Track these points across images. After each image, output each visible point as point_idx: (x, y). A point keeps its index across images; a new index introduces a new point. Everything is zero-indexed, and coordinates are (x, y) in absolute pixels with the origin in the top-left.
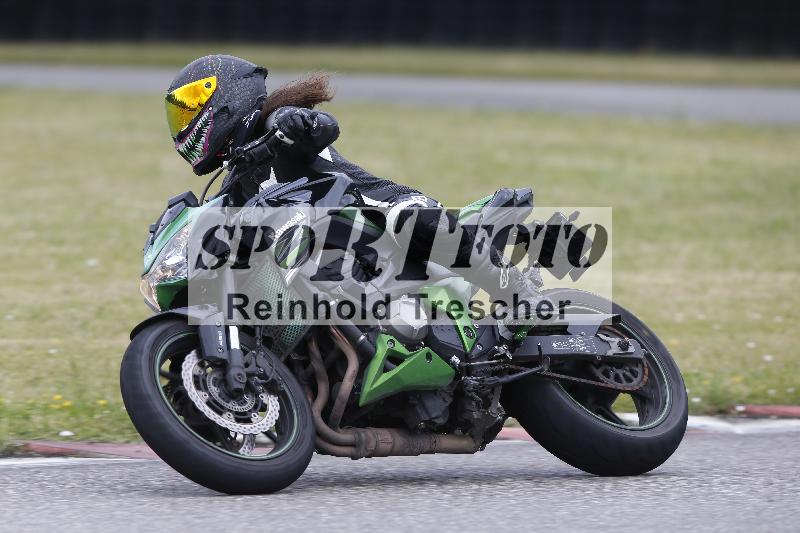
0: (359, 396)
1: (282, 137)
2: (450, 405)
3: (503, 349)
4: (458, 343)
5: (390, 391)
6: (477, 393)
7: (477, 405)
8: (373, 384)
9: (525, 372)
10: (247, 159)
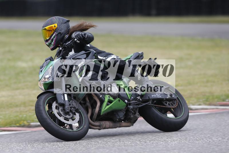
0: (100, 112)
1: (76, 40)
2: (125, 114)
3: (139, 98)
4: (127, 96)
5: (109, 111)
6: (132, 110)
7: (132, 114)
8: (104, 109)
9: (145, 104)
10: (67, 47)
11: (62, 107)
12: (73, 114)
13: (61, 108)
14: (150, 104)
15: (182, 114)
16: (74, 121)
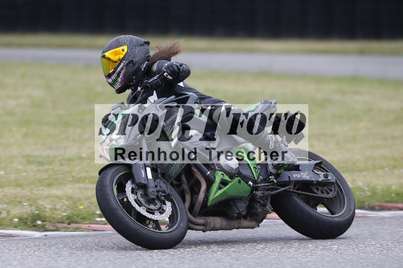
0: (207, 201)
2: (248, 205)
3: (272, 178)
4: (251, 175)
5: (222, 199)
6: (261, 199)
7: (260, 205)
8: (214, 195)
9: (283, 189)
10: (150, 87)
11: (142, 191)
12: (161, 203)
13: (140, 193)
14: (291, 190)
15: (343, 209)
16: (164, 215)
